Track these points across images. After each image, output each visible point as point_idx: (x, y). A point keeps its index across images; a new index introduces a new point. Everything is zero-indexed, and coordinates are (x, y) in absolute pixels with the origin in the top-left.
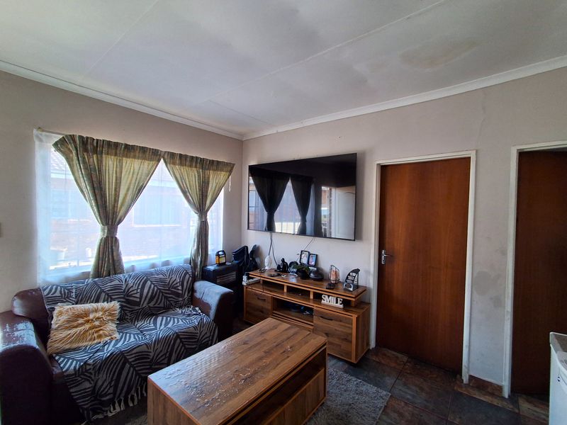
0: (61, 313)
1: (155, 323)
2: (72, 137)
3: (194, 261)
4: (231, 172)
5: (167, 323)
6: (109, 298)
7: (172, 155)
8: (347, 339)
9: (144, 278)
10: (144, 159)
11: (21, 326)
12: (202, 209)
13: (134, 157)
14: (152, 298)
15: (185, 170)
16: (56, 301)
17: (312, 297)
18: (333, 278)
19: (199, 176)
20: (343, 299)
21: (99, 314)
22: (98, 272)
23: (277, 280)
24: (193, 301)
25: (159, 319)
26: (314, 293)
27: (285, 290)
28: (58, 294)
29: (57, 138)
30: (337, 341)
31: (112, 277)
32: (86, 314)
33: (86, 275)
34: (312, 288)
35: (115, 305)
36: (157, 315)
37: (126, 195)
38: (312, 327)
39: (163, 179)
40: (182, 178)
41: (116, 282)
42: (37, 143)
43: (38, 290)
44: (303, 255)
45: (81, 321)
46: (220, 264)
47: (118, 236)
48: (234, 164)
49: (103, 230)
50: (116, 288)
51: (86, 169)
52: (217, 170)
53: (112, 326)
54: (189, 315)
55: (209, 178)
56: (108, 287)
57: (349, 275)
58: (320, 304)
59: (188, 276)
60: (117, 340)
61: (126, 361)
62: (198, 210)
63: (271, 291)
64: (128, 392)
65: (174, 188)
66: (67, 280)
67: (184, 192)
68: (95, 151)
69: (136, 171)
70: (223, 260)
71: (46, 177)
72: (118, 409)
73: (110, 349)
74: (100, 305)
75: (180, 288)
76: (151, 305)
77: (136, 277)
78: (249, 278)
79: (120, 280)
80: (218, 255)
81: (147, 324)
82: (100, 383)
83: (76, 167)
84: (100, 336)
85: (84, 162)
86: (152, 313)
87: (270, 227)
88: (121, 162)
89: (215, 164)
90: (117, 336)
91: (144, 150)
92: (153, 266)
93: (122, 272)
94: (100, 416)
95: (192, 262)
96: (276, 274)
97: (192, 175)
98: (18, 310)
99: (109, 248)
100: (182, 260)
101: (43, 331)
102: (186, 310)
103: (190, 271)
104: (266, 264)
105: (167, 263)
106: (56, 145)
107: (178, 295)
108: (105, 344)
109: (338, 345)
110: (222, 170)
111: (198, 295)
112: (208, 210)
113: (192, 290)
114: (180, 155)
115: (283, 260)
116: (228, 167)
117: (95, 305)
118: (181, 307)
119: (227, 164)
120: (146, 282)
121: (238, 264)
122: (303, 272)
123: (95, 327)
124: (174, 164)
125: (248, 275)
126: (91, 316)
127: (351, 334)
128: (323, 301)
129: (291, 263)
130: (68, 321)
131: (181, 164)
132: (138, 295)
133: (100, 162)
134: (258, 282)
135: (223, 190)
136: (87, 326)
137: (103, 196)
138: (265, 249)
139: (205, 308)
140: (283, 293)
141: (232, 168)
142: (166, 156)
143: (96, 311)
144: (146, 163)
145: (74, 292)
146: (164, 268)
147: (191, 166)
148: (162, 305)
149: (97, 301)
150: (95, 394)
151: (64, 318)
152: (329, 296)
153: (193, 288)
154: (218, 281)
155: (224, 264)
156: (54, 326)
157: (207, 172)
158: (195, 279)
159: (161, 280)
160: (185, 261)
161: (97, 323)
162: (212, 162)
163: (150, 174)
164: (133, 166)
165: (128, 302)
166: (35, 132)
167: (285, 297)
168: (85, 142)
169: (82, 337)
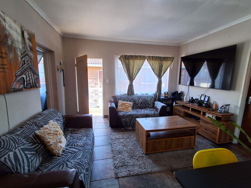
0: (120, 102)
1: (141, 111)
2: (123, 55)
3: (156, 94)
4: (172, 61)
5: (144, 111)
6: (130, 101)
7: (149, 57)
8: (215, 133)
9: (140, 97)
10: (141, 59)
11: (113, 103)
12: (160, 76)
13: (138, 59)
14: (141, 104)
15: (154, 62)
16: (119, 99)
17: (202, 113)
18: (214, 107)
19: (159, 64)
20: (216, 116)
21: (128, 105)
22: (128, 94)
23: (188, 105)
24: (154, 107)
25: (143, 110)
26: (203, 112)
27: (190, 109)
28: (119, 98)
29: (119, 56)
30: (210, 133)
31: (132, 96)
32: (125, 104)
33: (125, 94)
34: (202, 110)
35: (132, 103)
36: (142, 109)
37: (135, 71)
38: (199, 125)
39: (146, 65)
40: (153, 65)
41: (132, 97)
42: (115, 58)
43: (116, 96)
44: (202, 96)
45: (124, 105)
46: (165, 97)
47: (133, 84)
48: (174, 57)
49: (129, 82)
50: (132, 99)
51: (125, 64)
52: (166, 60)
53: (130, 108)
54: (151, 111)
55: (163, 64)
56: (130, 98)
57: (223, 106)
58: (205, 117)
59: (153, 99)
60: (131, 112)
61: (133, 117)
62: (158, 76)
63: (184, 109)
64: (133, 125)
65: (150, 69)
66: (121, 95)
67: (153, 70)
68: (128, 59)
69: (138, 64)
70: (167, 96)
71: (117, 67)
72: (131, 128)
73: (129, 113)
74: (128, 102)
75: (150, 102)
76: (141, 105)
77: (138, 97)
78: (176, 103)
79: (133, 97)
80: (165, 93)
81: (140, 110)
82: (127, 120)
83: (123, 64)
84: (128, 110)
85: (125, 62)
86: (141, 108)
87: (192, 84)
88: (134, 61)
89: (166, 58)
90: (132, 111)
91: (140, 56)
92: (143, 94)
93: (134, 95)
94: (127, 128)
95: (155, 95)
96: (188, 103)
97: (156, 64)
98: (112, 100)
99: (131, 87)
100: (152, 94)
101: (117, 106)
102: (151, 109)
103: (154, 98)
104: (184, 99)
105: (147, 94)
106: (119, 58)
107: (149, 104)
108: (129, 112)
109: (210, 134)
110: (168, 60)
111: (155, 105)
112: (162, 76)
113: (154, 104)
114: (152, 56)
115: (192, 98)
116: (172, 59)
117: (127, 102)
118: (150, 108)
119: (171, 58)
120: (140, 98)
121: (173, 98)
122: (200, 103)
123: (126, 107)
124: (150, 60)
125: (175, 102)
126: (126, 105)
127: (217, 131)
128: (206, 116)
129: (196, 99)
130: (121, 105)
131: (153, 60)
132: (138, 102)
133: (129, 62)
134: (180, 106)
135: (169, 68)
136: (125, 107)
137: (130, 72)
138: (186, 93)
139: (157, 109)
140: (189, 111)
141: (173, 59)
142: (147, 58)
143: (127, 104)
144: (141, 61)
145: (123, 98)
146: (146, 95)
147: (156, 60)
148: (144, 106)
149: (128, 101)
150: (126, 122)
151: (120, 104)
152: (209, 114)
153: (154, 103)
154: (164, 102)
155: (167, 97)
156: (119, 105)
157: (162, 62)
158: (155, 100)
159: (144, 99)
160: (153, 94)
161: (127, 107)
162: (164, 58)
163: (142, 65)
164: (137, 62)
165: (135, 103)
166: (115, 56)
167: (190, 112)
168: (125, 56)
169: (124, 109)
